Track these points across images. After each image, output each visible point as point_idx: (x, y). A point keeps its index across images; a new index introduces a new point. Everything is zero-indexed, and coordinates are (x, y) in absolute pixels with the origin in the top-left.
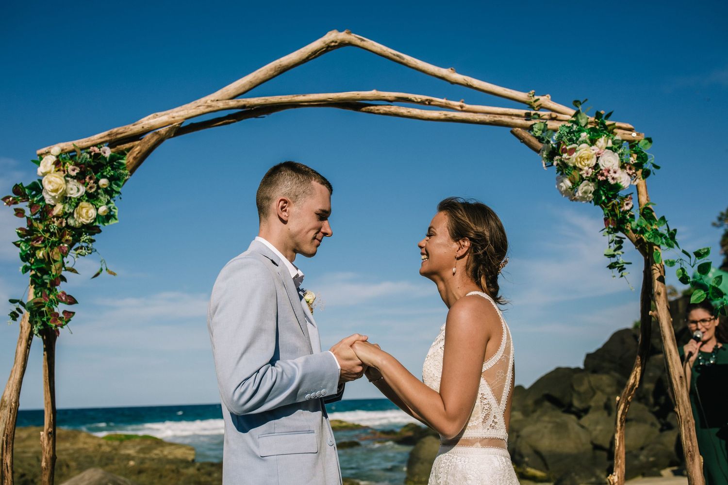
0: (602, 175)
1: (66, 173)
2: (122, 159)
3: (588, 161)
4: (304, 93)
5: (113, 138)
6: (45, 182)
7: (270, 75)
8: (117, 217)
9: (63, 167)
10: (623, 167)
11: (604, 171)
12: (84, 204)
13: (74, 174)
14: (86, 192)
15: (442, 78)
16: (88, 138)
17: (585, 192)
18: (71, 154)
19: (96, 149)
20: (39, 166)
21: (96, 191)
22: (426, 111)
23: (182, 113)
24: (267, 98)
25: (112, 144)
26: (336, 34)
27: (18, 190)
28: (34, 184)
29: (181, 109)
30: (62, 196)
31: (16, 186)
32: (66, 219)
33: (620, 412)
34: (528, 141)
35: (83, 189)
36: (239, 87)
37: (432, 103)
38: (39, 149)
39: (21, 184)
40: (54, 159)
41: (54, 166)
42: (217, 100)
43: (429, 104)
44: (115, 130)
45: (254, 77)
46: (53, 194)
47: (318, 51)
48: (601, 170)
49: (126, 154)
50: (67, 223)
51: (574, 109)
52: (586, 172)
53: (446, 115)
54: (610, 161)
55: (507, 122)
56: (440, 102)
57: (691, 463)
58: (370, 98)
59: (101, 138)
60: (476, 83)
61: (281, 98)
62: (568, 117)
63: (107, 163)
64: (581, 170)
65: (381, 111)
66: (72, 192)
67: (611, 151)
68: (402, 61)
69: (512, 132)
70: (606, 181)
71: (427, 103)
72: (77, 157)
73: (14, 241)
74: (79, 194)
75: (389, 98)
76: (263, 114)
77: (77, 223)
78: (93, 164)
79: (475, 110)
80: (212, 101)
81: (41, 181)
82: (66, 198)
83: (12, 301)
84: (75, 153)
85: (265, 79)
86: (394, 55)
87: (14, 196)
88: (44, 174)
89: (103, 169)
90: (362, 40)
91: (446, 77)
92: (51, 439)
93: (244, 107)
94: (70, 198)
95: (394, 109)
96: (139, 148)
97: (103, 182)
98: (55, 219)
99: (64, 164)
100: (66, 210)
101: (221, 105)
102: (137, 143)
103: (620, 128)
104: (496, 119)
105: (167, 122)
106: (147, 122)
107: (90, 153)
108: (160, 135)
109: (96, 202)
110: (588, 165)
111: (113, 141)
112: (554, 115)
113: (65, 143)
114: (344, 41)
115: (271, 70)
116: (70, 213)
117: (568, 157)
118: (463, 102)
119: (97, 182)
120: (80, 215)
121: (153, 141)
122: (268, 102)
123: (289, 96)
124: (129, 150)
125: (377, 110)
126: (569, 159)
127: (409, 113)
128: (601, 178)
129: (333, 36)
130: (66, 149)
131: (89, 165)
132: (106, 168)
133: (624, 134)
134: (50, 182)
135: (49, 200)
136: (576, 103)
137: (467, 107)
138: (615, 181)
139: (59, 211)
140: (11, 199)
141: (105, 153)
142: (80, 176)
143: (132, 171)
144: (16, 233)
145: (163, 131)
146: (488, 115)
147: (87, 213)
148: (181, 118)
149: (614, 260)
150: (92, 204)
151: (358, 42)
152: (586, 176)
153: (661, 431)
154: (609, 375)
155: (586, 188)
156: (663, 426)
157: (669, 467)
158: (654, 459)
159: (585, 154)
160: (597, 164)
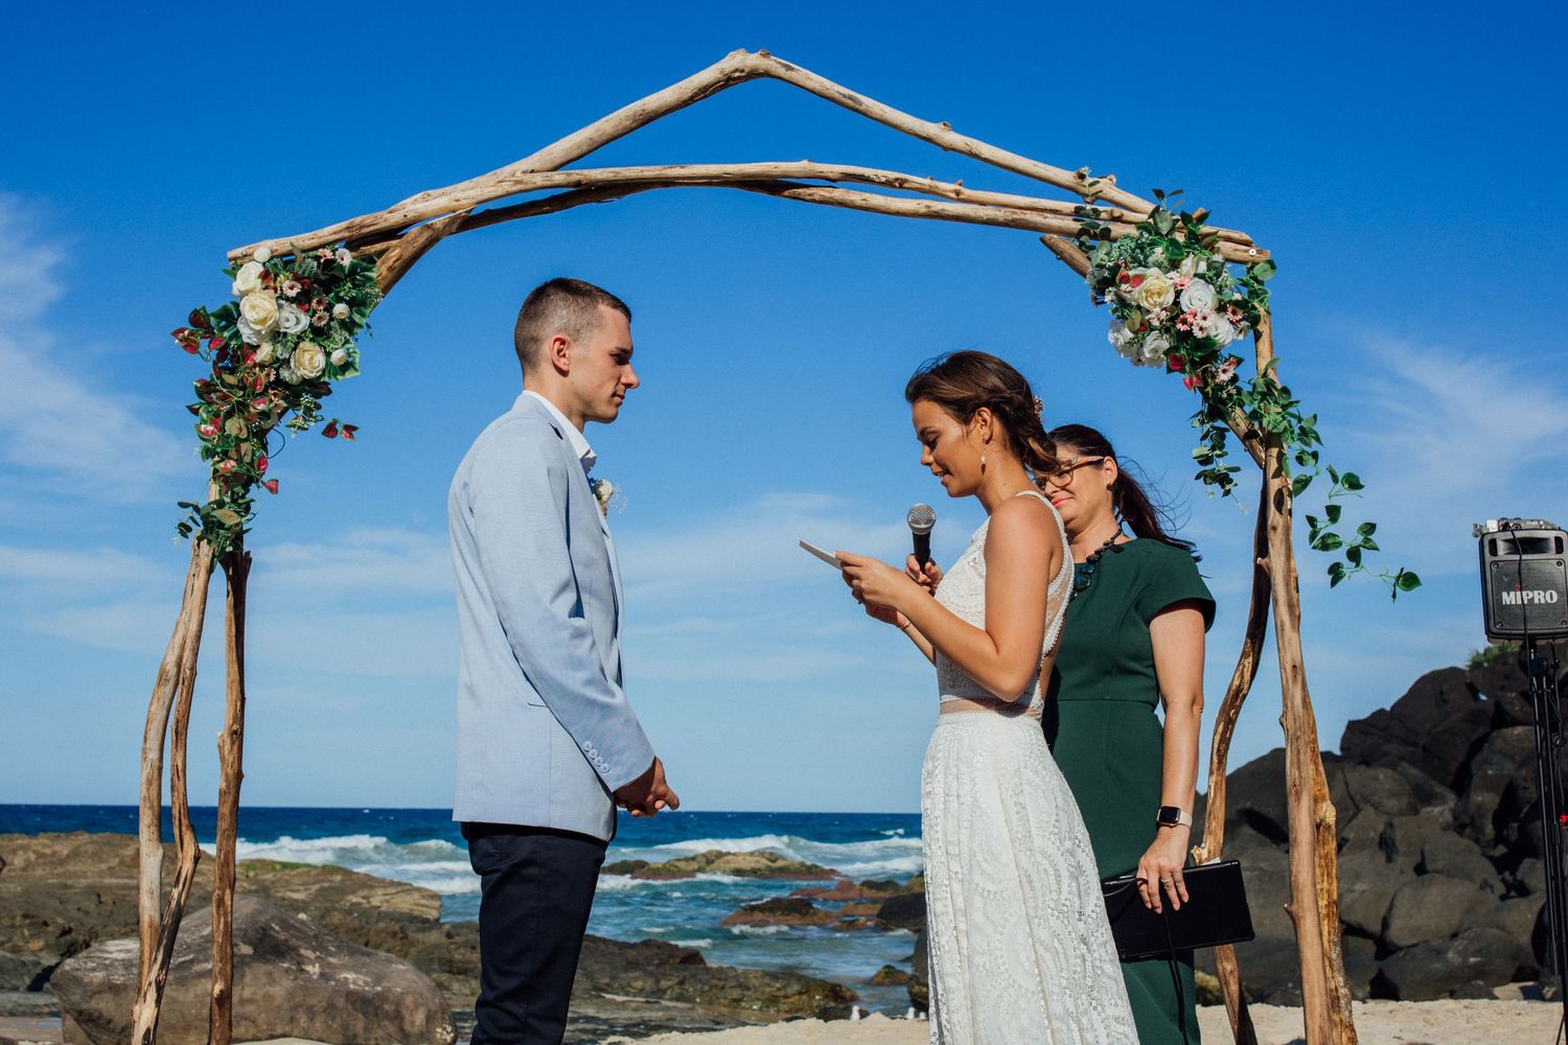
0: (1184, 322)
1: (279, 292)
2: (370, 270)
3: (1159, 297)
4: (683, 163)
5: (355, 233)
6: (244, 306)
7: (624, 128)
8: (357, 366)
9: (275, 282)
10: (1221, 308)
11: (1187, 316)
12: (306, 345)
13: (292, 293)
14: (311, 324)
15: (928, 140)
16: (314, 233)
17: (1155, 351)
18: (284, 259)
19: (328, 253)
20: (235, 280)
21: (328, 324)
22: (894, 199)
23: (472, 193)
24: (617, 169)
25: (352, 244)
26: (742, 57)
27: (198, 319)
28: (225, 309)
29: (471, 185)
30: (272, 330)
31: (195, 313)
32: (277, 370)
34: (1068, 257)
35: (305, 320)
36: (570, 148)
37: (906, 185)
38: (231, 249)
39: (204, 308)
40: (261, 269)
41: (260, 280)
42: (532, 171)
43: (901, 186)
44: (358, 220)
45: (598, 130)
46: (258, 328)
47: (711, 87)
48: (1183, 312)
49: (375, 262)
50: (277, 375)
51: (1154, 203)
52: (1157, 316)
53: (928, 207)
54: (1199, 299)
55: (1036, 224)
56: (920, 184)
57: (1295, 804)
58: (797, 175)
59: (335, 233)
60: (986, 150)
61: (642, 171)
62: (1143, 217)
63: (346, 277)
64: (1148, 312)
65: (817, 197)
66: (287, 325)
67: (1203, 281)
68: (857, 106)
69: (1042, 240)
70: (1189, 333)
71: (897, 184)
72: (297, 265)
73: (189, 404)
74: (299, 328)
75: (831, 175)
76: (611, 196)
77: (294, 377)
78: (323, 277)
79: (982, 200)
80: (524, 172)
81: (237, 306)
82: (279, 333)
83: (183, 505)
84: (293, 257)
85: (616, 133)
86: (844, 96)
87: (192, 328)
88: (244, 294)
89: (339, 287)
90: (789, 68)
91: (934, 137)
92: (237, 744)
93: (578, 184)
94: (285, 334)
95: (838, 193)
96: (397, 251)
97: (340, 309)
98: (257, 369)
99: (276, 275)
100: (278, 354)
101: (539, 180)
102: (394, 242)
103: (1229, 239)
104: (1015, 216)
105: (446, 208)
106: (412, 207)
107: (317, 258)
108: (434, 230)
109: (326, 343)
110: (1160, 304)
111: (354, 238)
112: (1117, 212)
113: (276, 240)
114: (757, 69)
115: (627, 118)
116: (284, 360)
117: (1129, 289)
118: (960, 185)
119: (329, 308)
120: (299, 364)
121: (422, 240)
122: (619, 177)
123: (657, 167)
124: (381, 253)
125: (810, 195)
126: (1130, 292)
127: (864, 202)
128: (1182, 327)
129: (738, 60)
130: (277, 250)
131: (317, 280)
132: (345, 285)
133: (1236, 250)
134: (253, 307)
135: (247, 336)
136: (1159, 194)
137: (967, 192)
138: (1205, 335)
139: (266, 356)
140: (186, 332)
141: (342, 259)
142: (303, 299)
143: (386, 290)
144: (193, 389)
145: (439, 222)
146: (1003, 210)
147: (310, 361)
148: (469, 201)
150: (320, 345)
151: (782, 72)
152: (1156, 323)
153: (1504, 898)
154: (1390, 771)
155: (1156, 343)
156: (1509, 887)
157: (1515, 980)
158: (1479, 959)
159: (1154, 287)
160: (1176, 303)
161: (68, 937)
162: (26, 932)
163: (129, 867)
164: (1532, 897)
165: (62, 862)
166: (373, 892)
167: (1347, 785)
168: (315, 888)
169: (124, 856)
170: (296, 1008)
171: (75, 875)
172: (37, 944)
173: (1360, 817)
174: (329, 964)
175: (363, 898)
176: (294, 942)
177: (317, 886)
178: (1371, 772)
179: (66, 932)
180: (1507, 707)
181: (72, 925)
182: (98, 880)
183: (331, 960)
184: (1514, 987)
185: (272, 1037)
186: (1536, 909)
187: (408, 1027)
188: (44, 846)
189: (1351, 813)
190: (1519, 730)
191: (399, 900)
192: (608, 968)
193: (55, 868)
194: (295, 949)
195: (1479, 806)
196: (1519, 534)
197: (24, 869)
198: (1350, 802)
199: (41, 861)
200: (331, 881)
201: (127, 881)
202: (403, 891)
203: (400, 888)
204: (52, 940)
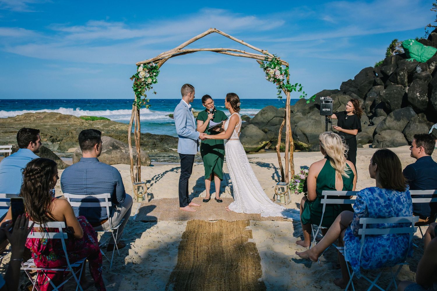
1: (145, 71)
5: (154, 60)
8: (158, 82)
10: (281, 74)
13: (147, 71)
14: (150, 76)
16: (149, 60)
18: (145, 65)
22: (235, 54)
33: (280, 131)
37: (237, 51)
39: (134, 74)
40: (142, 67)
44: (155, 58)
46: (142, 76)
50: (145, 83)
52: (272, 76)
53: (240, 55)
54: (278, 73)
56: (239, 51)
66: (146, 76)
67: (279, 70)
69: (257, 60)
71: (235, 51)
72: (147, 66)
73: (132, 87)
74: (148, 76)
78: (151, 68)
79: (248, 54)
81: (139, 73)
86: (228, 36)
91: (241, 43)
95: (226, 53)
100: (145, 80)
101: (181, 51)
102: (160, 61)
104: (253, 57)
106: (162, 55)
107: (150, 65)
109: (152, 78)
114: (214, 31)
118: (245, 51)
119: (153, 74)
120: (148, 81)
121: (164, 61)
122: (194, 50)
124: (158, 63)
126: (268, 72)
128: (275, 77)
129: (211, 30)
132: (154, 70)
133: (284, 64)
134: (142, 74)
138: (278, 78)
139: (143, 80)
141: (153, 65)
142: (149, 72)
145: (167, 58)
146: (251, 56)
147: (150, 81)
148: (171, 54)
149: (279, 96)
151: (218, 32)
152: (272, 77)
153: (369, 125)
154: (349, 96)
155: (272, 79)
156: (371, 123)
157: (368, 143)
158: (360, 139)
159: (272, 72)
160: (275, 74)
161: (52, 138)
162: (43, 137)
163: (58, 120)
164: (374, 126)
165: (42, 119)
166: (116, 125)
167: (339, 99)
168: (102, 124)
169: (57, 118)
170: (121, 158)
171: (46, 122)
172: (46, 139)
173: (341, 106)
174: (126, 150)
175: (114, 127)
176: (119, 146)
177: (103, 124)
178: (344, 96)
179: (51, 137)
180: (377, 81)
181: (52, 135)
182: (52, 123)
183: (126, 149)
184: (368, 145)
185: (118, 164)
186: (374, 128)
187: (142, 161)
188: (37, 115)
189: (339, 106)
190: (379, 86)
191: (122, 127)
192: (172, 143)
193: (41, 121)
194: (119, 147)
195: (367, 104)
196: (326, 100)
197: (34, 121)
198: (339, 103)
199: (37, 119)
200: (106, 123)
201: (59, 123)
202: (122, 125)
203: (122, 124)
204: (49, 139)
